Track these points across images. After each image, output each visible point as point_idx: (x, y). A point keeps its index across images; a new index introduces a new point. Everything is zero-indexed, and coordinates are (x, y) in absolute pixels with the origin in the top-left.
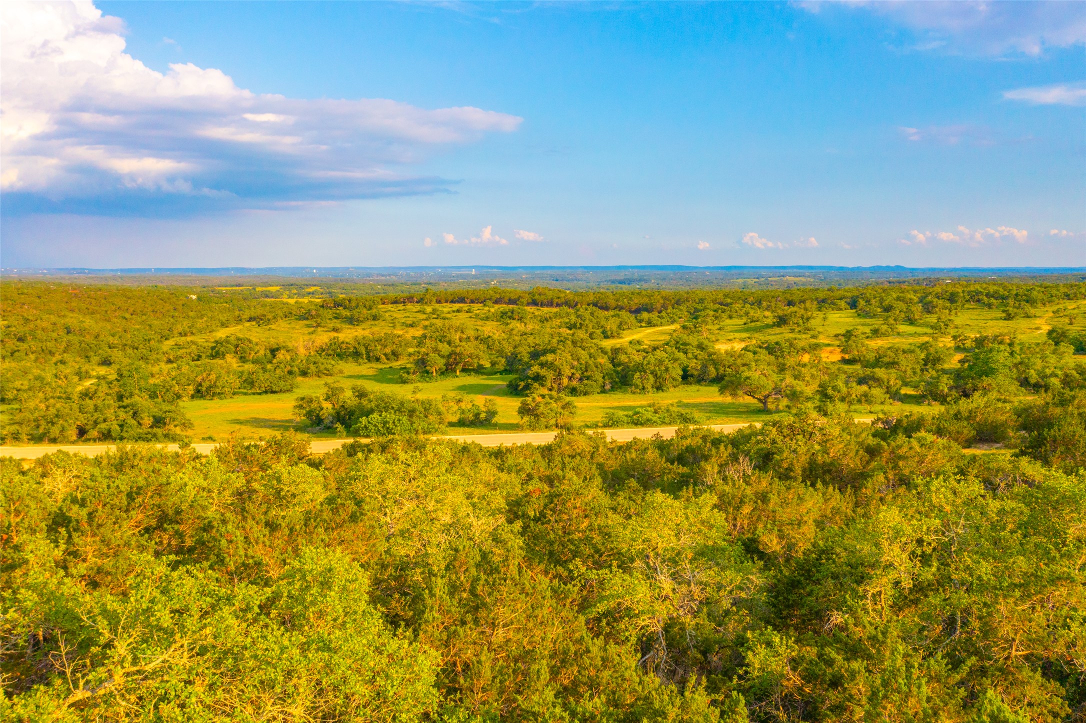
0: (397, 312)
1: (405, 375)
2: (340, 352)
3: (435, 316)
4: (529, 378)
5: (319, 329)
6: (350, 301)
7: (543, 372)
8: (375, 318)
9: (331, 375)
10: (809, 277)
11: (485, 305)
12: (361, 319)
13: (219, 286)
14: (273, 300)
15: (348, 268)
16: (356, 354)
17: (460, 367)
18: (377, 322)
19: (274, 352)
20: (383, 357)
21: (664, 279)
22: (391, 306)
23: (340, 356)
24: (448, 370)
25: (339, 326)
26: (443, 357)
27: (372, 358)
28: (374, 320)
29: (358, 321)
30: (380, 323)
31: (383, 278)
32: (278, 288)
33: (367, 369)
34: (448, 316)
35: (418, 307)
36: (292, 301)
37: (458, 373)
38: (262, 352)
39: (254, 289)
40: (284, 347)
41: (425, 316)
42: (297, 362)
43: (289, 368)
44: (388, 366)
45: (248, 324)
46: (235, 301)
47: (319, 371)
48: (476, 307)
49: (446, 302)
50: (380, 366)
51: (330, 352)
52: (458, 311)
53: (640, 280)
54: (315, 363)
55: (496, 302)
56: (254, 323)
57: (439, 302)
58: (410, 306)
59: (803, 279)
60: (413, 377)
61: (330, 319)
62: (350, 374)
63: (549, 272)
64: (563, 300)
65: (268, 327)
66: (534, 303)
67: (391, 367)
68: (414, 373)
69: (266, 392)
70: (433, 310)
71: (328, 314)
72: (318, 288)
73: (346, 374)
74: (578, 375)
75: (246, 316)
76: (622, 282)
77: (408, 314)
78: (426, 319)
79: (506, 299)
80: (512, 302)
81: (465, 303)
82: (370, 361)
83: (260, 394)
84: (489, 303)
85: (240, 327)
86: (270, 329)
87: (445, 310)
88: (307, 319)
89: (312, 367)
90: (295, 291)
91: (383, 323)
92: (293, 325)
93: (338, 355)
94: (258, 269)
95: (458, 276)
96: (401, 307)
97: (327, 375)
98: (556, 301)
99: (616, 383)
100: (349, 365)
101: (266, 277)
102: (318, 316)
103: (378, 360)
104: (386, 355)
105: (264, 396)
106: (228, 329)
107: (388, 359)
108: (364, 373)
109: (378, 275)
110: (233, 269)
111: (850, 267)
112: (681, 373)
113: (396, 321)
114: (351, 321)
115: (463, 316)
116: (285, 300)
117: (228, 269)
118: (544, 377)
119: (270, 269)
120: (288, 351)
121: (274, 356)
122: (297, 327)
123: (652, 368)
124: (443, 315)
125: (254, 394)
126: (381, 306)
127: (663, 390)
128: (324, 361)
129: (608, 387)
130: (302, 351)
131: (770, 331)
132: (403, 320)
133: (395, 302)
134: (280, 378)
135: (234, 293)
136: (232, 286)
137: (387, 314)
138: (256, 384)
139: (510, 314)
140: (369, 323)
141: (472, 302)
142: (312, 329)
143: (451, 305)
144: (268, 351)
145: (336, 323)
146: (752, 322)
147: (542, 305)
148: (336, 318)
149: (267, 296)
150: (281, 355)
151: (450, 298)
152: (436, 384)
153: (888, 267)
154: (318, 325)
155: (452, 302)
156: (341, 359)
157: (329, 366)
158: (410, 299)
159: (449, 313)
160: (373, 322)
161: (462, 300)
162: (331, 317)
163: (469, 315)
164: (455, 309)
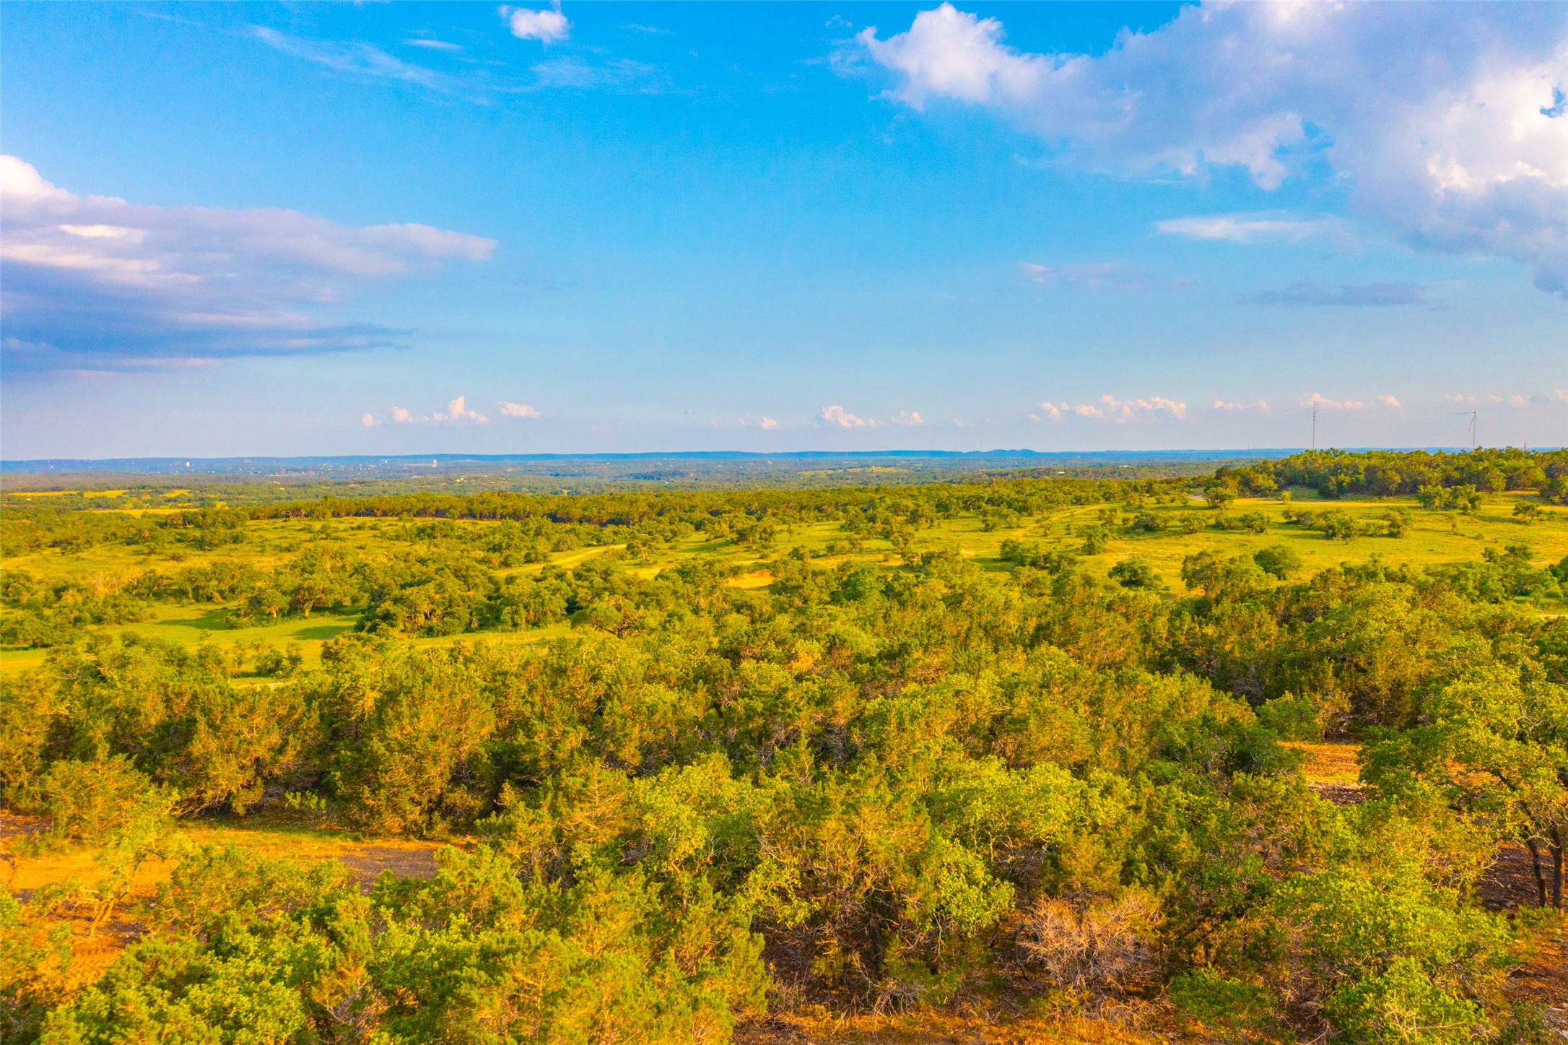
0: (270, 531)
1: (234, 618)
2: (156, 590)
3: (324, 536)
4: (377, 617)
5: (153, 557)
6: (204, 516)
7: (393, 609)
8: (236, 540)
9: (138, 621)
10: (902, 466)
11: (400, 520)
12: (215, 542)
13: (24, 491)
14: (107, 511)
15: (242, 459)
16: (181, 593)
17: (309, 605)
18: (238, 546)
19: (59, 592)
20: (216, 595)
21: (708, 472)
22: (267, 521)
23: (158, 596)
24: (294, 609)
25: (181, 552)
26: (284, 593)
27: (200, 595)
28: (235, 542)
29: (210, 544)
30: (244, 547)
31: (296, 474)
32: (120, 493)
33: (192, 611)
34: (344, 535)
35: (305, 522)
36: (137, 513)
37: (307, 613)
38: (41, 594)
39: (81, 495)
40: (74, 586)
41: (309, 536)
42: (91, 605)
43: (76, 613)
44: (221, 607)
45: (48, 552)
46: (41, 516)
47: (121, 616)
48: (388, 524)
49: (348, 514)
50: (211, 607)
51: (143, 590)
52: (359, 528)
53: (674, 474)
54: (115, 606)
55: (418, 514)
56: (58, 550)
57: (336, 514)
58: (293, 522)
59: (893, 470)
60: (245, 620)
61: (171, 543)
62: (165, 619)
63: (548, 463)
64: (510, 510)
65: (75, 556)
66: (471, 514)
67: (225, 608)
68: (246, 615)
69: (35, 646)
70: (323, 527)
71: (166, 534)
72: (184, 492)
73: (160, 619)
74: (439, 612)
75: (49, 537)
76: (648, 477)
77: (286, 534)
78: (310, 541)
79: (432, 510)
80: (439, 513)
81: (375, 515)
82: (198, 601)
83: (26, 649)
84: (405, 515)
85: (35, 556)
86: (78, 559)
87: (342, 526)
88: (137, 543)
89: (110, 611)
90: (148, 497)
91: (248, 547)
92: (115, 553)
93: (155, 594)
94: (95, 462)
95: (411, 471)
96: (279, 522)
97: (132, 621)
98: (499, 511)
99: (488, 619)
100: (169, 606)
101: (106, 473)
102: (153, 538)
103: (209, 599)
104: (221, 592)
105: (31, 652)
106: (15, 559)
107: (224, 598)
108: (186, 617)
109: (287, 470)
110: (52, 462)
111: (964, 451)
112: (565, 605)
113: (267, 544)
114: (201, 545)
115: (364, 536)
116: (125, 512)
117: (44, 462)
118: (395, 615)
119: (115, 462)
120: (80, 591)
121: (59, 598)
122: (120, 555)
123: (526, 600)
124: (334, 535)
125: (17, 649)
126: (250, 523)
127: (539, 627)
128: (129, 603)
129: (475, 625)
130: (102, 591)
131: (725, 550)
132: (277, 542)
133: (274, 516)
134: (55, 627)
135: (45, 502)
136: (45, 490)
137: (256, 534)
138: (20, 636)
139: (429, 531)
140: (228, 546)
141: (385, 514)
142: (140, 558)
143: (350, 519)
144: (51, 592)
145: (179, 549)
146: (715, 537)
147: (482, 517)
148: (179, 541)
149: (99, 506)
150: (68, 598)
151: (354, 509)
152: (274, 628)
153: (1012, 451)
154: (152, 552)
155: (357, 514)
156: (158, 600)
157: (135, 610)
158: (296, 512)
159: (345, 530)
160: (233, 546)
161: (370, 512)
162: (171, 539)
163: (374, 532)
164: (355, 525)
